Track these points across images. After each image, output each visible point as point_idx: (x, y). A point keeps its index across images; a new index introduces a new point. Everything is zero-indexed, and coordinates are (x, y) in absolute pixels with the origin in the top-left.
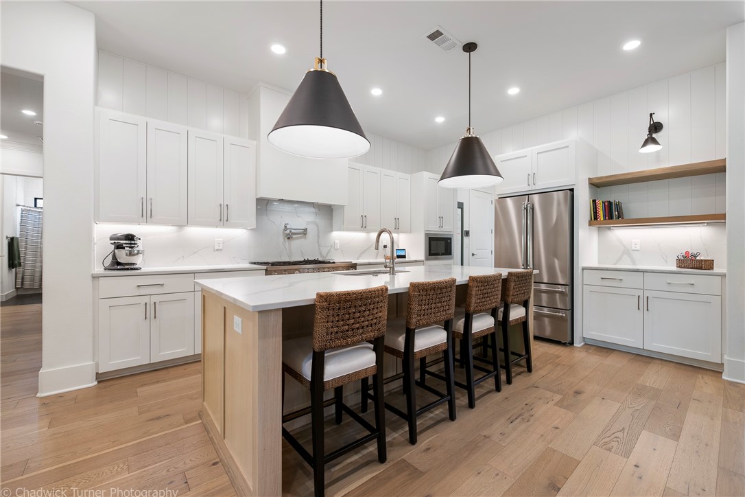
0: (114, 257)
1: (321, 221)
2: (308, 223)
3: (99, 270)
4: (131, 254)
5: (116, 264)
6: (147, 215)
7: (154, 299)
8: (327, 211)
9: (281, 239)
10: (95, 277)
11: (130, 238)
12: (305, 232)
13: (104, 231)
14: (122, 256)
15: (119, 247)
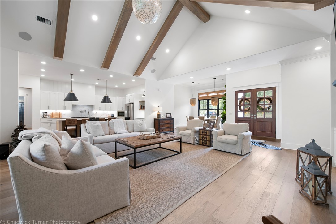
0: (43, 116)
1: (90, 109)
2: (86, 109)
3: (41, 118)
4: (46, 115)
5: (44, 117)
6: (49, 108)
7: (50, 123)
8: (92, 107)
9: (79, 112)
10: (40, 119)
11: (46, 113)
12: (85, 111)
13: (42, 112)
14: (45, 116)
15: (44, 114)
